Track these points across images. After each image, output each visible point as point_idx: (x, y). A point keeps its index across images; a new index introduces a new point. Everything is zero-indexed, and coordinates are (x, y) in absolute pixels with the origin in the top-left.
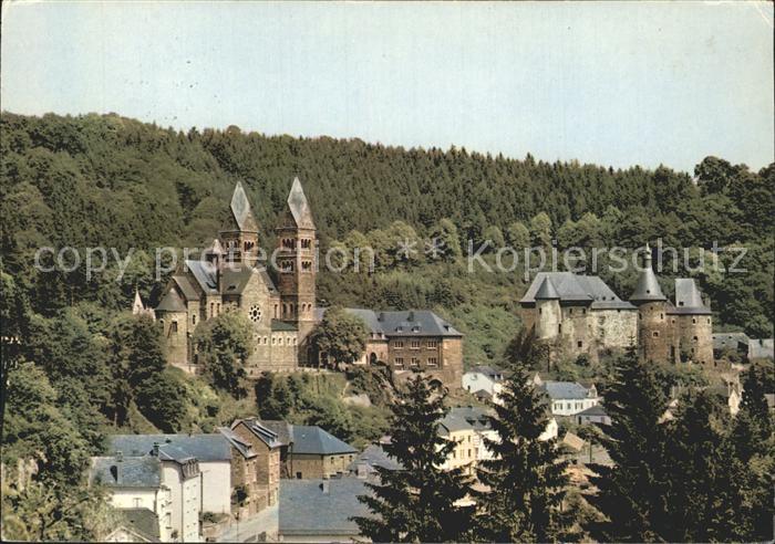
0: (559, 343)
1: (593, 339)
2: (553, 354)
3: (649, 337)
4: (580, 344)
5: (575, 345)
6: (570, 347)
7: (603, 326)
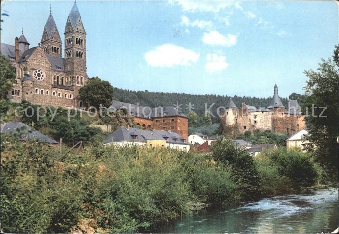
0: (236, 127)
1: (251, 125)
2: (233, 132)
3: (277, 124)
4: (245, 128)
5: (243, 128)
6: (241, 129)
7: (256, 119)
